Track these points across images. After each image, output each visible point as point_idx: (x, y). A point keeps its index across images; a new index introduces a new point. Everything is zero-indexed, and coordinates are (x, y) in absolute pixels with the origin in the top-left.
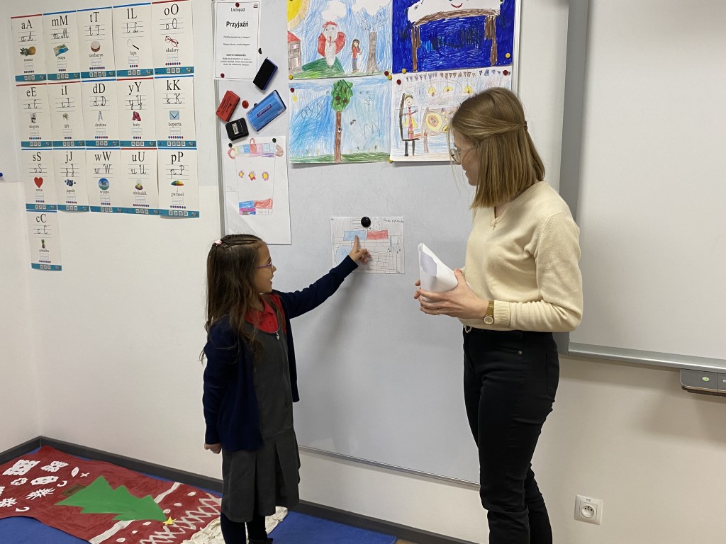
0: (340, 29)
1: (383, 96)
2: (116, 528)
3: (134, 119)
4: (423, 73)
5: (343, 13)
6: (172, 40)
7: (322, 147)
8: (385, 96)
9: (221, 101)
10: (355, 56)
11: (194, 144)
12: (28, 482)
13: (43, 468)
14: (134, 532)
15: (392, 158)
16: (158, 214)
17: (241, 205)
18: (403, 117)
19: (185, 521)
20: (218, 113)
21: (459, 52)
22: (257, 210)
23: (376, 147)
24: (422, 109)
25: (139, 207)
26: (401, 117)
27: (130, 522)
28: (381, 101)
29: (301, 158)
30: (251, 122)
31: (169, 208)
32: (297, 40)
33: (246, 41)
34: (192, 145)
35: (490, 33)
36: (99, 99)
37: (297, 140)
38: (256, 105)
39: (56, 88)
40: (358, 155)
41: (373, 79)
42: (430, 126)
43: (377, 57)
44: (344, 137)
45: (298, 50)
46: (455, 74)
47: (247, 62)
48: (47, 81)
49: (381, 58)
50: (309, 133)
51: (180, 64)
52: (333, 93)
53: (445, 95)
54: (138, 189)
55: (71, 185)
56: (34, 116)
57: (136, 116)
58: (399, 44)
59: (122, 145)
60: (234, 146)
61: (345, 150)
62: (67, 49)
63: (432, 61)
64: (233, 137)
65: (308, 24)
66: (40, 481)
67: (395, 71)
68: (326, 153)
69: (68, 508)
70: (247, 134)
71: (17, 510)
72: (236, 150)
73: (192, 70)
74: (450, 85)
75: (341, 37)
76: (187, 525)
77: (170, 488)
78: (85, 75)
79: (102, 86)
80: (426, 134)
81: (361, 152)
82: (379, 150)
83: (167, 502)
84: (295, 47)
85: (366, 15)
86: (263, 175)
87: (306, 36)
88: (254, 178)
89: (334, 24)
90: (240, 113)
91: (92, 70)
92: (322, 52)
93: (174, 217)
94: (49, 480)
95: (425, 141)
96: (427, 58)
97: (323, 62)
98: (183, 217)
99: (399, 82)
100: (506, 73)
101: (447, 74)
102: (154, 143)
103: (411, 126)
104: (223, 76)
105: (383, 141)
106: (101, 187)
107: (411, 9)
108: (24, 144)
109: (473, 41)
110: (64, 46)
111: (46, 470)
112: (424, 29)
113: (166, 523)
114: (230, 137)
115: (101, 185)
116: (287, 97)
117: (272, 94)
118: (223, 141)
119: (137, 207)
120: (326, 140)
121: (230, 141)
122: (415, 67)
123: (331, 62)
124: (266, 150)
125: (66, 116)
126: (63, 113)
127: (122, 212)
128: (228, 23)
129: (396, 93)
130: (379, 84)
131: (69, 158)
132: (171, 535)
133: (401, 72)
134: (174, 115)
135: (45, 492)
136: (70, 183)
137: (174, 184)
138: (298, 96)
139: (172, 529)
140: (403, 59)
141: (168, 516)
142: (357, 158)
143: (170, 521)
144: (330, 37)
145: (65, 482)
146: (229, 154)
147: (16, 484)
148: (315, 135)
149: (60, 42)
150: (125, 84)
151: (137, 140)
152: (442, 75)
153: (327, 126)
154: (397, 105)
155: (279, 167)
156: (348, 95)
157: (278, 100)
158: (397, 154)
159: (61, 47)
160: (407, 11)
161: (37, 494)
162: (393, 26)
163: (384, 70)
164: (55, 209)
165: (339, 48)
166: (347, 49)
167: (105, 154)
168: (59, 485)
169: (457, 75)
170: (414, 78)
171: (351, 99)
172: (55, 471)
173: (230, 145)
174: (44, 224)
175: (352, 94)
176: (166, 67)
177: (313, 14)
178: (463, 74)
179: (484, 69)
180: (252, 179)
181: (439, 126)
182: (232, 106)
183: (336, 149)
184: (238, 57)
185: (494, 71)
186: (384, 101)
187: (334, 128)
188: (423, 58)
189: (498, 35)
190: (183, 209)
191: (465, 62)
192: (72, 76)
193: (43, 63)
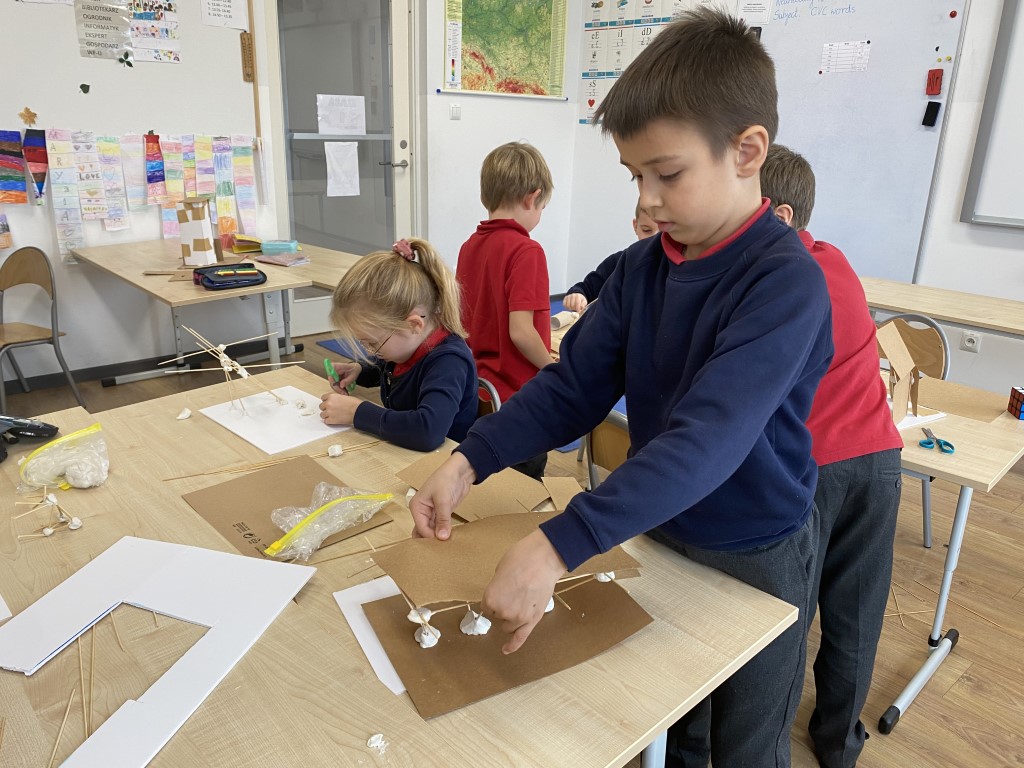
39: (614, 32)
47: (762, 10)
48: (609, 27)
56: (595, 53)
62: (627, 3)
78: (638, 22)
79: (649, 30)
91: (643, 18)
108: (584, 75)
125: (619, 53)
126: (617, 51)
159: (623, 1)
184: (756, 6)
192: (627, 23)
193: (605, 15)
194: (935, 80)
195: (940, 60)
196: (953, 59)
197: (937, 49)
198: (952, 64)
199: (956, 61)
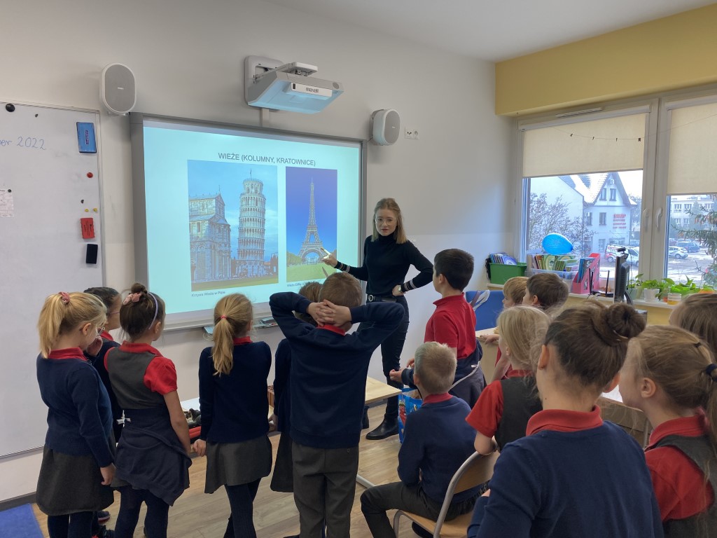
194: (87, 227)
195: (87, 211)
196: (98, 210)
197: (82, 201)
198: (99, 214)
199: (100, 210)
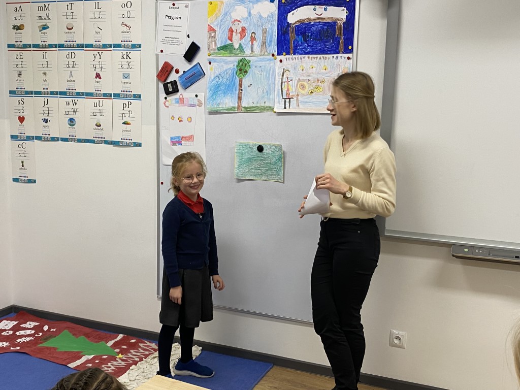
0: (243, 24)
1: (270, 70)
2: (84, 359)
3: (96, 78)
4: (296, 56)
5: (246, 15)
6: (126, 25)
7: (229, 102)
8: (271, 70)
9: (160, 69)
10: (252, 43)
11: (139, 96)
12: (14, 333)
13: (22, 326)
14: (97, 361)
15: (276, 110)
16: (111, 144)
17: (171, 138)
18: (283, 83)
19: (130, 356)
20: (158, 76)
21: (320, 44)
22: (183, 142)
23: (265, 102)
24: (296, 79)
25: (98, 139)
26: (282, 83)
27: (92, 356)
28: (269, 73)
29: (214, 108)
30: (181, 84)
31: (120, 140)
32: (214, 30)
33: (179, 29)
34: (138, 97)
35: (339, 32)
36: (71, 63)
37: (212, 96)
38: (184, 72)
39: (39, 54)
40: (253, 107)
41: (264, 58)
42: (301, 91)
43: (267, 44)
44: (244, 95)
45: (215, 37)
46: (317, 57)
47: (179, 43)
48: (32, 49)
49: (270, 45)
50: (221, 92)
51: (131, 41)
52: (237, 66)
53: (310, 71)
54: (98, 126)
55: (47, 122)
56: (20, 72)
57: (98, 76)
58: (281, 36)
59: (87, 95)
60: (168, 99)
61: (244, 104)
62: (48, 27)
63: (303, 49)
64: (168, 93)
65: (222, 20)
66: (22, 332)
67: (279, 54)
68: (232, 105)
69: (47, 348)
70: (177, 91)
71: (12, 348)
72: (170, 101)
73: (140, 46)
74: (314, 64)
75: (244, 30)
76: (133, 358)
77: (116, 338)
78: (61, 46)
79: (73, 54)
80: (298, 95)
81: (255, 105)
82: (267, 104)
83: (115, 345)
84: (213, 35)
85: (261, 17)
86: (188, 119)
87: (220, 28)
88: (182, 121)
89: (239, 21)
90: (173, 77)
91: (66, 43)
92: (231, 39)
93: (123, 146)
94: (28, 332)
95: (297, 99)
96: (300, 46)
97: (231, 46)
98: (130, 146)
99: (281, 61)
100: (349, 58)
101: (312, 58)
102: (110, 95)
103: (288, 90)
104: (162, 51)
105: (269, 99)
106: (70, 125)
107: (290, 15)
108: (11, 92)
109: (328, 38)
110: (46, 25)
111: (24, 326)
112: (298, 28)
113: (118, 357)
114: (166, 93)
115: (70, 123)
116: (206, 67)
117: (196, 65)
118: (160, 95)
119: (96, 139)
120: (232, 97)
121: (165, 96)
122: (291, 52)
123: (236, 46)
124: (190, 103)
125: (45, 74)
126: (43, 72)
127: (84, 142)
128: (166, 16)
129: (279, 68)
130: (268, 62)
131: (46, 103)
132: (123, 363)
133: (282, 55)
134: (126, 76)
135: (28, 339)
136: (46, 121)
137: (124, 123)
138: (213, 67)
139: (123, 360)
140: (284, 47)
141: (118, 353)
142: (252, 109)
143: (120, 356)
144: (237, 30)
145: (41, 334)
146: (165, 104)
147: (6, 334)
148: (224, 93)
149: (43, 22)
150: (90, 54)
151: (98, 92)
152: (309, 57)
153: (233, 88)
154: (279, 75)
155: (199, 114)
156: (247, 68)
157: (200, 69)
158: (279, 108)
159: (44, 25)
160: (287, 16)
161: (23, 340)
162: (278, 25)
163: (271, 53)
164: (33, 139)
165: (242, 38)
166: (248, 38)
167: (74, 101)
168: (36, 335)
169: (318, 58)
170: (290, 59)
171: (249, 70)
172: (32, 327)
173: (166, 98)
174: (24, 150)
175: (250, 67)
176: (121, 43)
177: (225, 14)
178: (322, 58)
179: (335, 55)
180: (180, 121)
181: (306, 90)
182: (168, 72)
183: (238, 103)
184: (173, 39)
185: (341, 57)
186: (271, 73)
187: (238, 89)
188: (297, 47)
189: (344, 35)
190: (130, 141)
191: (324, 50)
192: (51, 46)
193: (27, 37)
